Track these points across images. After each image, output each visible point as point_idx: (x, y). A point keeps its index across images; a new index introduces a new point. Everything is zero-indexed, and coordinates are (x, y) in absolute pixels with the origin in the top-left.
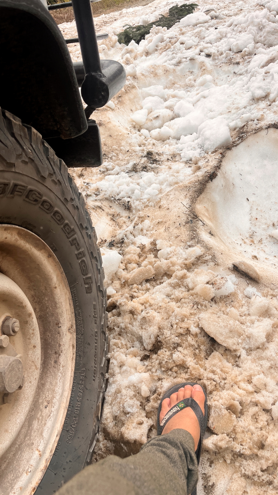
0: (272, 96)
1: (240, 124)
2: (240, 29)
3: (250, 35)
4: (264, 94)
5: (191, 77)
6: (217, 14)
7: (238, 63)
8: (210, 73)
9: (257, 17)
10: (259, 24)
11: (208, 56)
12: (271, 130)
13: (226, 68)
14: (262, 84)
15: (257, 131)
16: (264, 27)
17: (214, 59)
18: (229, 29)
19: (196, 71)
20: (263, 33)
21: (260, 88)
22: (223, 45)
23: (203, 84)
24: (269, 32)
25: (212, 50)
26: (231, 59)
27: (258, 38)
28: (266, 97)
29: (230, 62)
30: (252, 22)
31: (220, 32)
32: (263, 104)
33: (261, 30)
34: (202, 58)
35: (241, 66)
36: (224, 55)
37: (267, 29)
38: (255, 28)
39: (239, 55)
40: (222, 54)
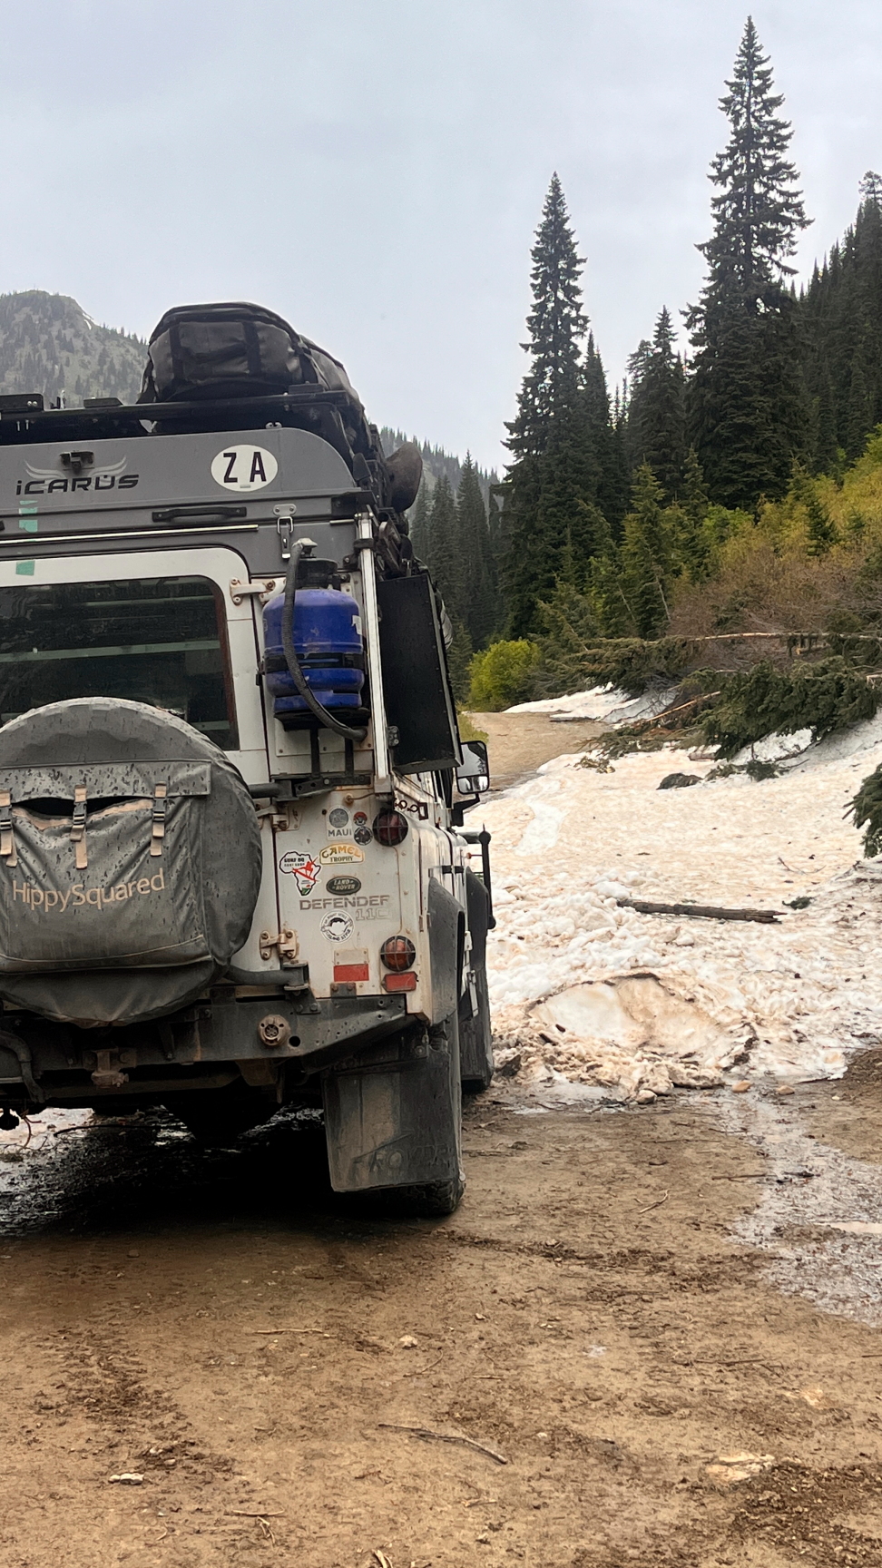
0: (587, 965)
2: (557, 912)
4: (581, 964)
5: (501, 959)
6: (523, 893)
7: (557, 946)
9: (578, 901)
11: (521, 938)
12: (586, 986)
14: (580, 957)
16: (586, 912)
17: (528, 942)
18: (544, 913)
19: (506, 953)
20: (585, 918)
21: (576, 959)
24: (591, 917)
25: (524, 933)
27: (579, 923)
28: (583, 966)
31: (533, 915)
33: (583, 915)
35: (560, 949)
36: (540, 938)
37: (590, 914)
38: (576, 913)
39: (558, 938)
40: (537, 937)
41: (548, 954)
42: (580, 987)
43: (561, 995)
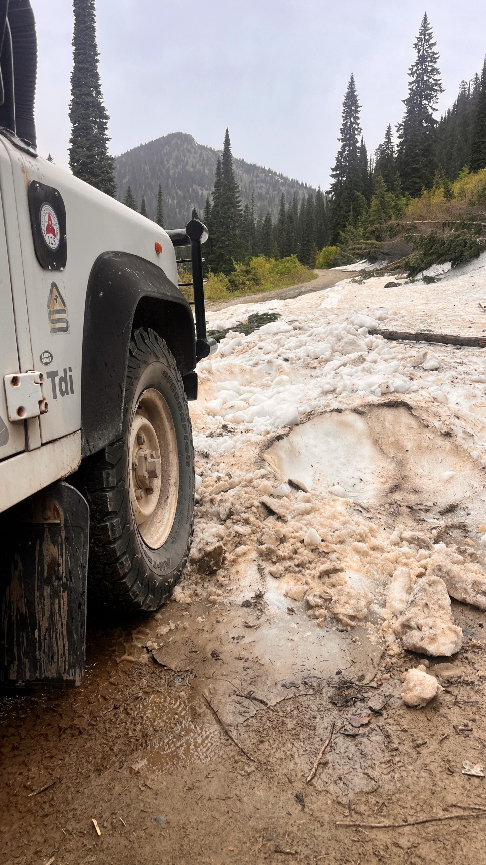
0: (338, 390)
1: (309, 410)
2: (319, 339)
3: (328, 345)
4: (332, 389)
5: (269, 378)
6: (301, 326)
7: (315, 368)
8: (288, 374)
9: (336, 329)
10: (338, 335)
11: (287, 360)
12: (335, 414)
13: (303, 372)
14: (331, 381)
15: (322, 414)
16: (342, 338)
17: (292, 364)
18: (309, 339)
19: (273, 373)
20: (342, 344)
21: (328, 383)
22: (301, 352)
23: (280, 383)
24: (346, 343)
25: (290, 355)
26: (308, 364)
27: (336, 348)
28: (334, 391)
29: (307, 366)
30: (331, 334)
31: (300, 341)
32: (330, 397)
33: (340, 341)
34: (280, 361)
35: (317, 370)
36: (302, 360)
37: (346, 340)
38: (334, 339)
39: (316, 361)
40: (300, 359)
41: (307, 375)
42: (328, 415)
43: (308, 425)
